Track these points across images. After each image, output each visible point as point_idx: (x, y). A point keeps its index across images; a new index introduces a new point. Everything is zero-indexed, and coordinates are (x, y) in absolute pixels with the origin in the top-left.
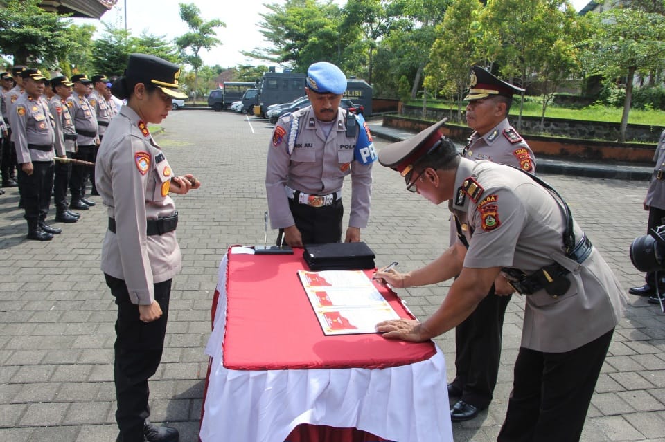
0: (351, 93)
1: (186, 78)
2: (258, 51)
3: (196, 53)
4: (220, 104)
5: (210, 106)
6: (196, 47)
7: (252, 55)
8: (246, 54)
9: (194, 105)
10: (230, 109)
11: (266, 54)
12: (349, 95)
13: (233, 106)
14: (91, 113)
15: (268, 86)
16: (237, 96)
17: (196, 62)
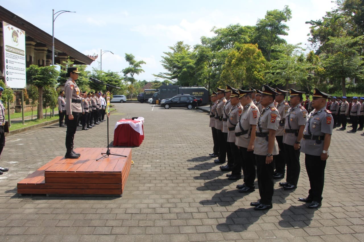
0: (199, 93)
1: (128, 88)
2: (161, 74)
3: (132, 76)
4: (143, 100)
5: (138, 101)
6: (132, 73)
7: (158, 76)
8: (156, 76)
9: (131, 100)
10: (148, 102)
11: (165, 76)
12: (198, 94)
13: (149, 101)
14: (95, 101)
15: (162, 91)
16: (151, 95)
17: (132, 80)
